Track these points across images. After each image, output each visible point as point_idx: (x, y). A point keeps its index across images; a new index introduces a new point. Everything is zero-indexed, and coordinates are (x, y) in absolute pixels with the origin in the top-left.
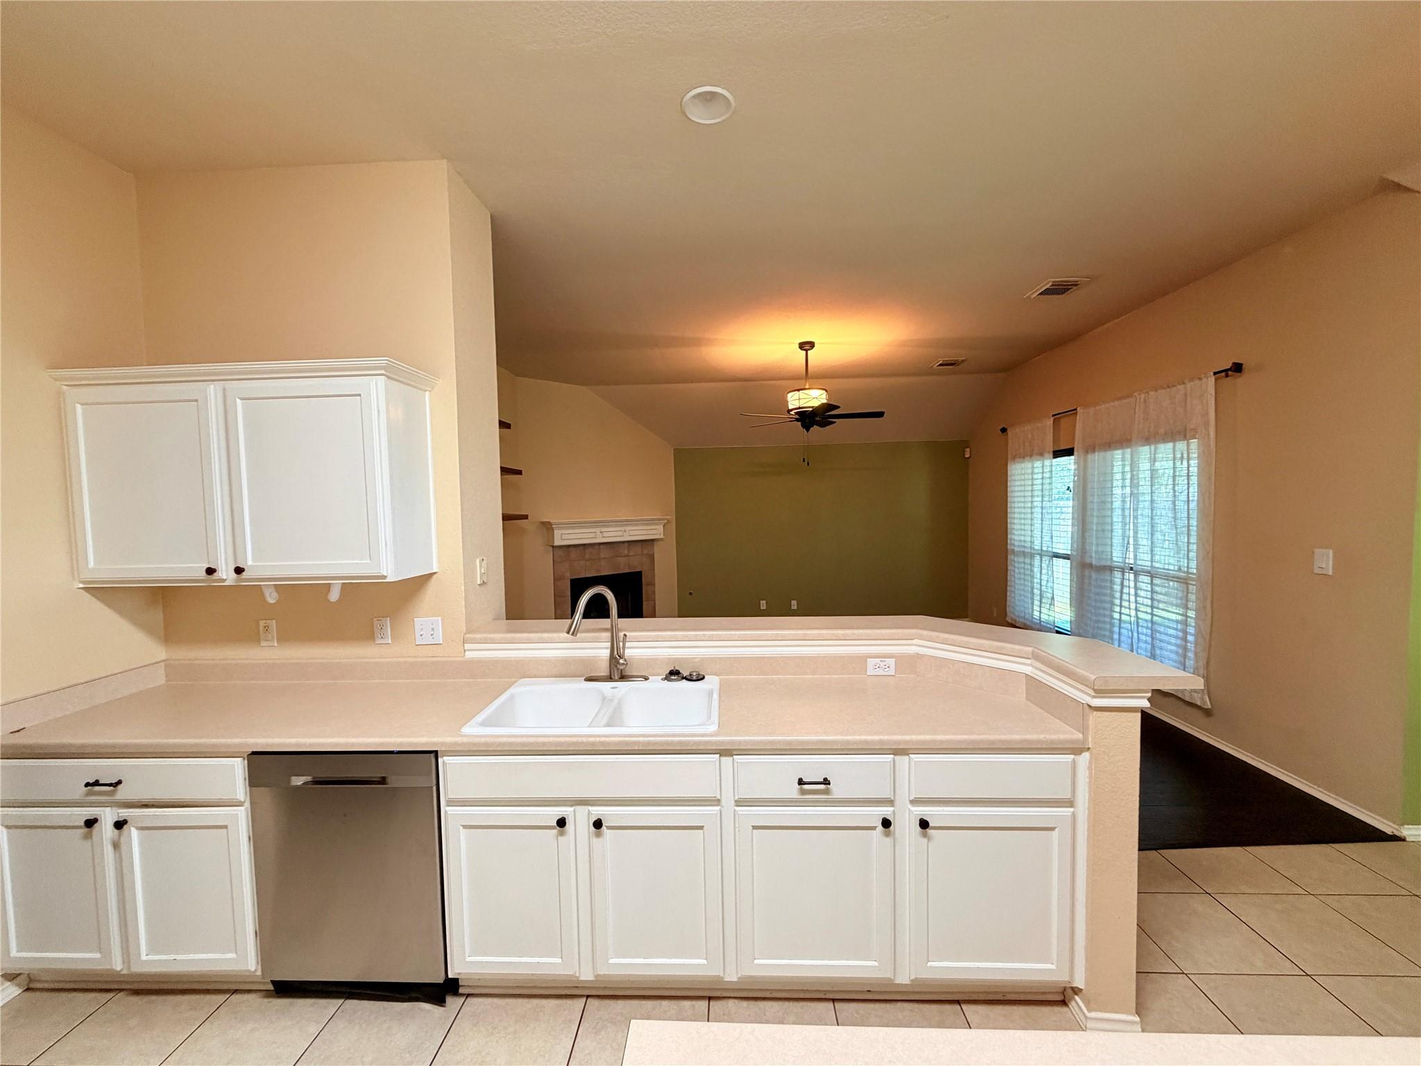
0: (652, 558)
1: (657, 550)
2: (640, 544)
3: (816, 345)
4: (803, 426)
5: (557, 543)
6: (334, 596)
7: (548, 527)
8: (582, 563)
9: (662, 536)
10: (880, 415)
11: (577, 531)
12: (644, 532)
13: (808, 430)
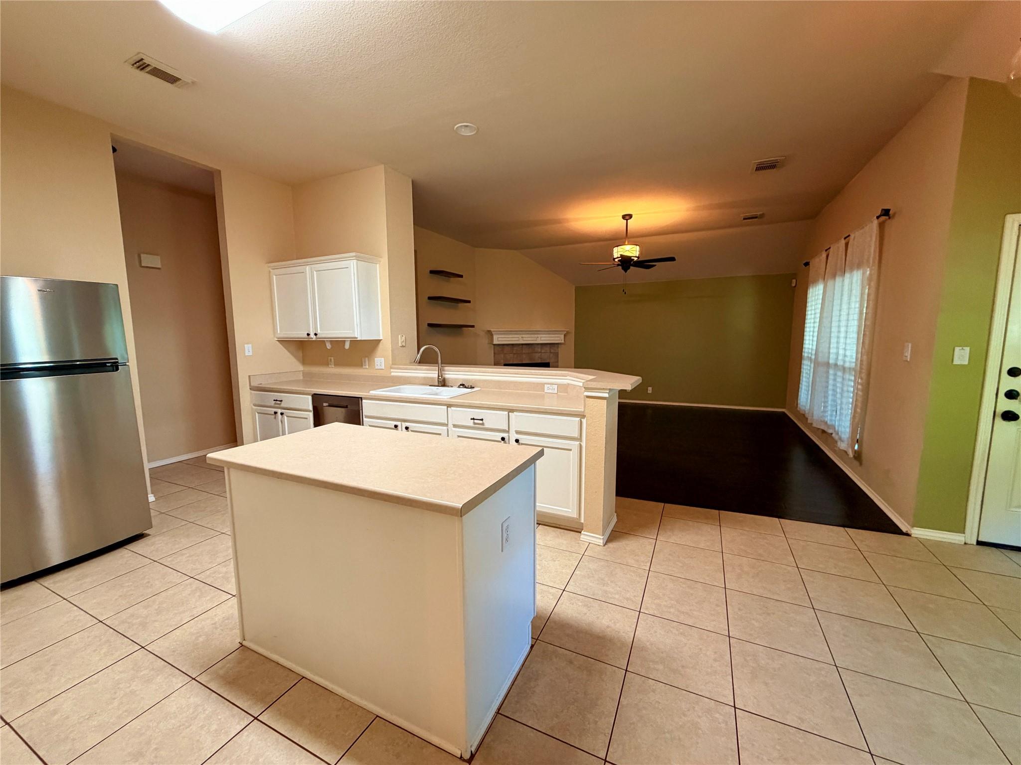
0: (557, 355)
1: (561, 351)
2: (549, 346)
3: (633, 216)
4: (623, 269)
5: (495, 342)
6: (347, 346)
7: (490, 334)
8: (512, 355)
9: (563, 341)
10: (672, 259)
11: (511, 336)
12: (548, 339)
13: (626, 272)
